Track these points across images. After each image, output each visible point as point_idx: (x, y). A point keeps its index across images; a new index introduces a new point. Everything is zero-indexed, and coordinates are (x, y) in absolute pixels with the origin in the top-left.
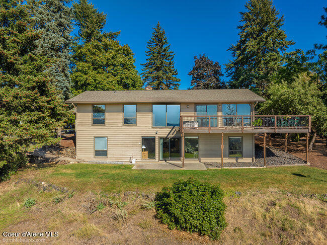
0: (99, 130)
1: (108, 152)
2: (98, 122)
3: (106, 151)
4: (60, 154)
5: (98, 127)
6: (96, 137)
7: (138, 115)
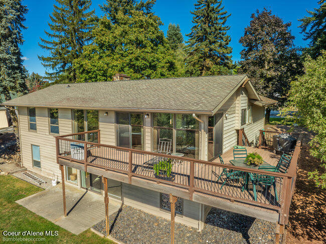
0: (33, 137)
1: (41, 164)
3: (40, 162)
4: (10, 158)
5: (32, 133)
6: (32, 145)
7: (59, 122)
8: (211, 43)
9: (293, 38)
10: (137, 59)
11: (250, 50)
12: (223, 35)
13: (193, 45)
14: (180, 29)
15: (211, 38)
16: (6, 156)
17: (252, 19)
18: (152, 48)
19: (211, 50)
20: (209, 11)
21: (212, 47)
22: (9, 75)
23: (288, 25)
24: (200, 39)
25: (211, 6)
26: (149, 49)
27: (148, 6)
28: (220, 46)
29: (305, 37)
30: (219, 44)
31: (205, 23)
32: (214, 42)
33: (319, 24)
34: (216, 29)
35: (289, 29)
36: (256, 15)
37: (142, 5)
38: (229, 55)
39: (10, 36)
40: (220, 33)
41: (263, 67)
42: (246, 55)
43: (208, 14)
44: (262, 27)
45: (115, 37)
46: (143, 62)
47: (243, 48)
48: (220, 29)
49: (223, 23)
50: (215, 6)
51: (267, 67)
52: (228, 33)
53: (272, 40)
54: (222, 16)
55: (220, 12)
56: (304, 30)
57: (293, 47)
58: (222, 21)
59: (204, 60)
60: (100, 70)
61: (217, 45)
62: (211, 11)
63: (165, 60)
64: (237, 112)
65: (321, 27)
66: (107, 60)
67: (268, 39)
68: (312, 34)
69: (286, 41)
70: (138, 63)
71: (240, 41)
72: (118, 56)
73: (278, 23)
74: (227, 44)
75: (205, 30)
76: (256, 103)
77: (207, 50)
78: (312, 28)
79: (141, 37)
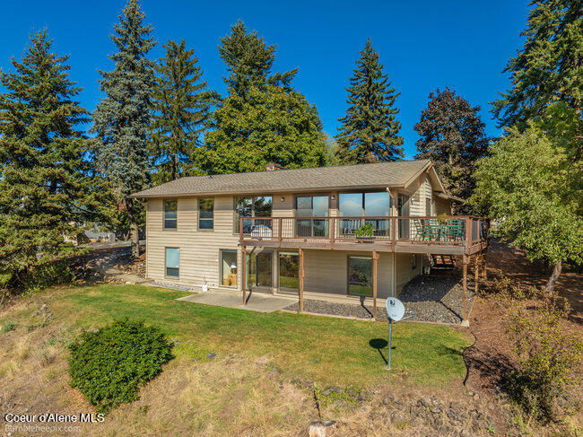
0: (170, 238)
1: (180, 271)
2: (170, 225)
3: (178, 269)
4: (128, 269)
5: (169, 233)
6: (166, 248)
7: (215, 214)
8: (374, 130)
9: (483, 125)
10: (279, 149)
11: (429, 139)
12: (391, 119)
13: (349, 133)
14: (318, 110)
15: (375, 124)
16: (122, 267)
17: (431, 100)
18: (297, 135)
19: (375, 140)
20: (371, 89)
21: (377, 135)
22: (136, 161)
23: (477, 109)
24: (359, 126)
25: (374, 81)
26: (293, 137)
27: (286, 80)
28: (388, 134)
29: (498, 125)
30: (386, 132)
31: (365, 104)
32: (379, 130)
33: (514, 108)
34: (382, 113)
35: (478, 114)
36: (436, 95)
37: (278, 78)
38: (399, 148)
39: (140, 114)
40: (386, 118)
41: (447, 161)
42: (423, 146)
43: (370, 92)
44: (444, 110)
45: (250, 121)
46: (288, 153)
47: (419, 138)
48: (387, 112)
49: (391, 105)
50: (379, 81)
51: (451, 163)
52: (397, 118)
53: (457, 126)
54: (388, 95)
55: (387, 90)
56: (497, 116)
57: (484, 137)
58: (390, 101)
59: (366, 153)
60: (231, 163)
61: (383, 133)
62: (374, 89)
63: (313, 152)
64: (421, 200)
65: (516, 113)
66: (238, 149)
67: (453, 125)
68: (506, 121)
69: (474, 129)
70: (280, 154)
71: (416, 129)
72: (253, 145)
73: (463, 106)
74: (397, 132)
75: (367, 113)
76: (441, 195)
77: (370, 140)
78: (506, 113)
79: (284, 121)
